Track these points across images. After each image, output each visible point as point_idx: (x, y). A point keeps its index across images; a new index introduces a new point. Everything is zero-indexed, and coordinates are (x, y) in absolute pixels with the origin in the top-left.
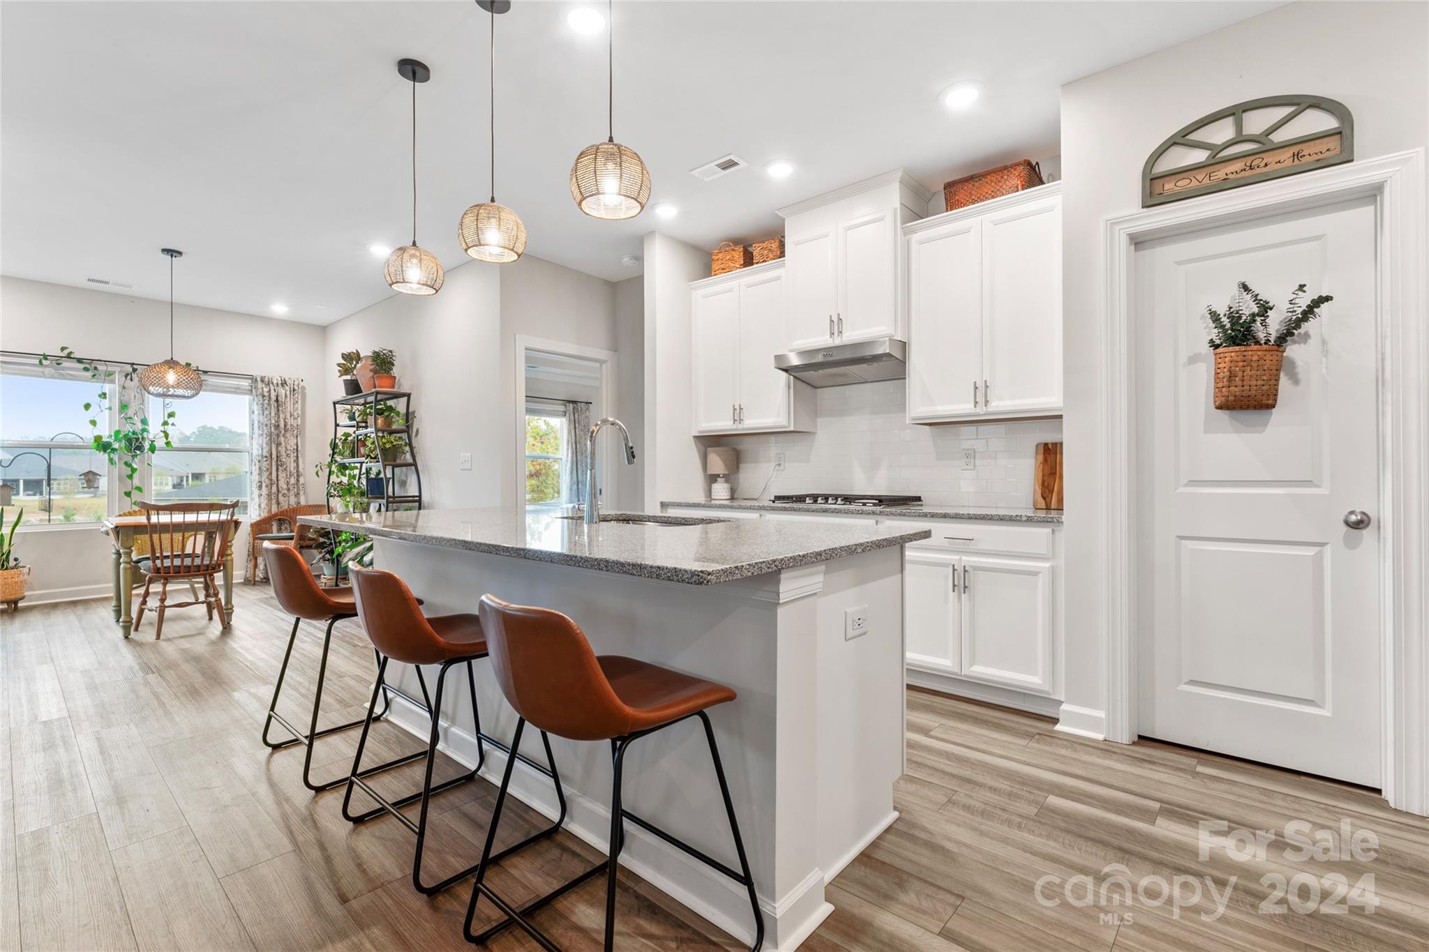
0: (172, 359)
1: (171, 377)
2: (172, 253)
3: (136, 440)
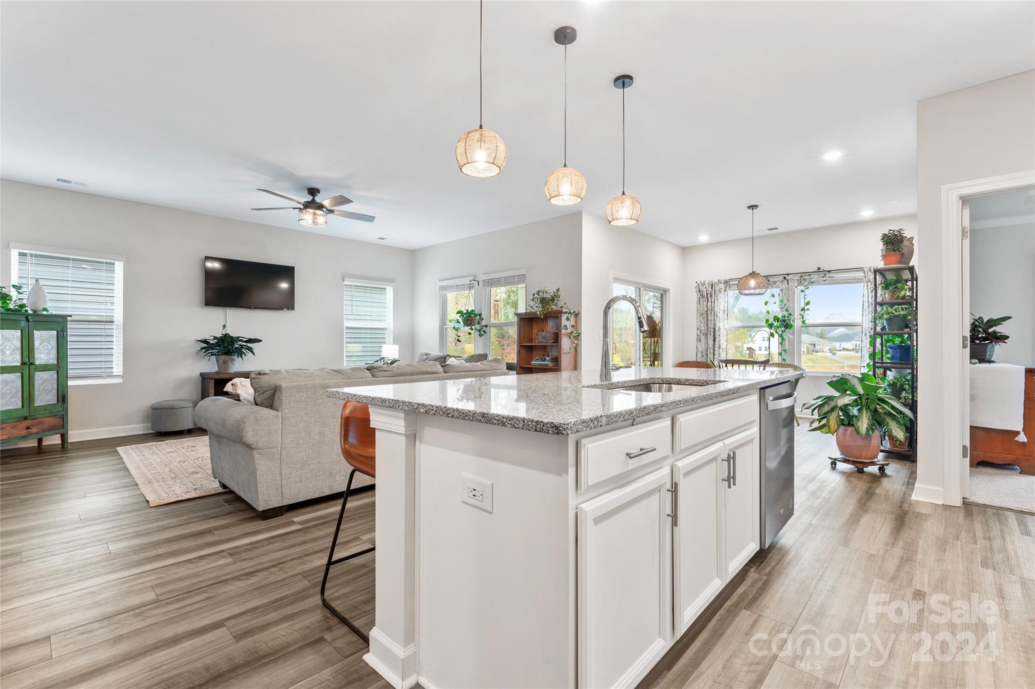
1: (752, 283)
2: (753, 207)
3: (784, 321)
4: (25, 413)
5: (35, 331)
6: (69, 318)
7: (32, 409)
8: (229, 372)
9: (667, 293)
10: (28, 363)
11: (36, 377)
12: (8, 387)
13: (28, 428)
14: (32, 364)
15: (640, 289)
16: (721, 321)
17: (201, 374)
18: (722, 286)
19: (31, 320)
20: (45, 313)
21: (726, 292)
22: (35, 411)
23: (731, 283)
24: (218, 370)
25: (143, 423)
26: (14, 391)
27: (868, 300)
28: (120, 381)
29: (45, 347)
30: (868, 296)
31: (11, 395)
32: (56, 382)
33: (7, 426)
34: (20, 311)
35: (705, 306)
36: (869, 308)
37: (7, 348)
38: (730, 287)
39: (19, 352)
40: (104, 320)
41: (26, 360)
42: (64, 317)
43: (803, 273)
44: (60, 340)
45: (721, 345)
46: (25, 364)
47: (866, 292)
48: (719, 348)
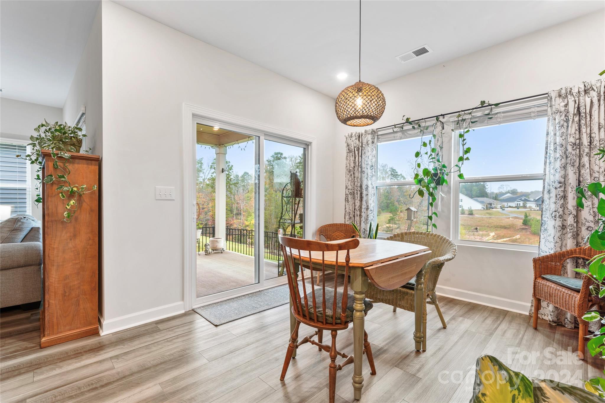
0: (360, 81)
3: (436, 175)
9: (310, 147)
15: (259, 137)
16: (369, 178)
18: (369, 137)
21: (374, 145)
23: (380, 133)
27: (555, 140)
30: (555, 134)
35: (352, 162)
36: (555, 152)
38: (378, 138)
43: (462, 111)
45: (369, 205)
47: (551, 128)
48: (367, 209)
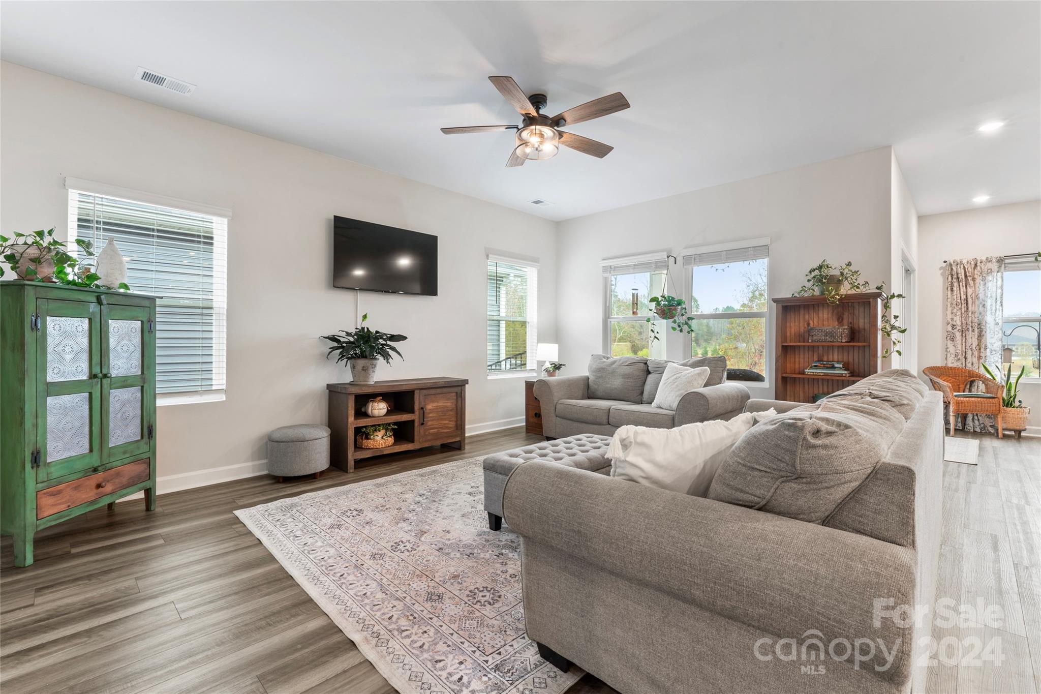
4: (95, 461)
5: (110, 321)
6: (158, 301)
7: (105, 452)
8: (369, 383)
10: (100, 375)
11: (111, 399)
12: (69, 418)
13: (99, 486)
14: (105, 376)
16: (991, 313)
17: (329, 386)
18: (994, 266)
19: (105, 302)
20: (122, 290)
21: (1000, 274)
22: (109, 455)
23: (1007, 261)
24: (352, 380)
25: (252, 461)
26: (77, 424)
28: (222, 398)
29: (125, 348)
31: (73, 431)
32: (139, 405)
33: (66, 487)
34: (89, 285)
35: (961, 293)
37: (68, 349)
38: (1005, 267)
39: (85, 356)
40: (201, 306)
41: (96, 370)
42: (152, 299)
44: (146, 334)
46: (95, 376)
